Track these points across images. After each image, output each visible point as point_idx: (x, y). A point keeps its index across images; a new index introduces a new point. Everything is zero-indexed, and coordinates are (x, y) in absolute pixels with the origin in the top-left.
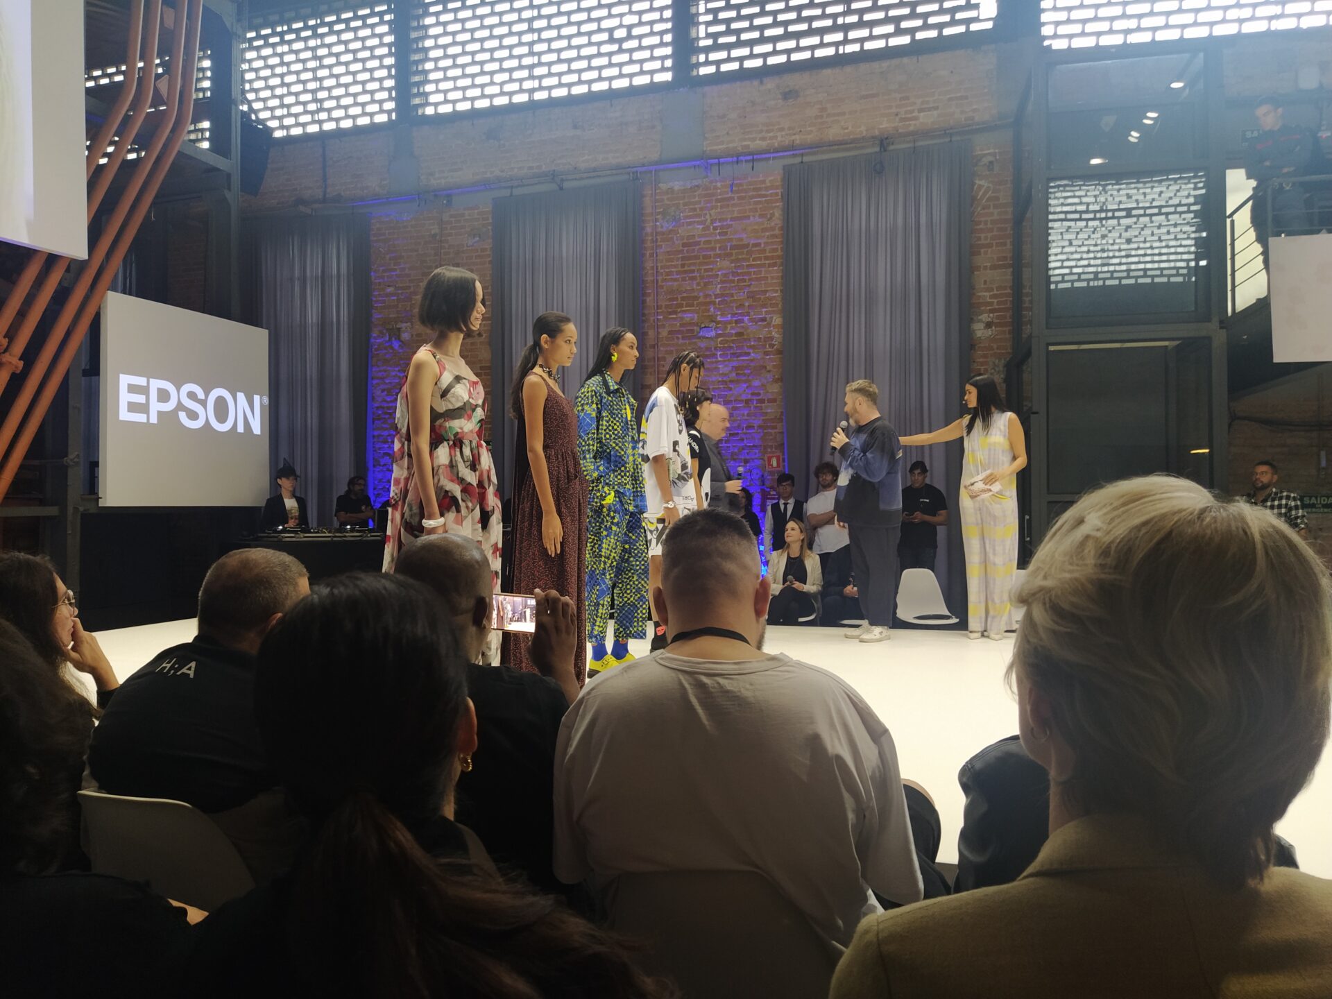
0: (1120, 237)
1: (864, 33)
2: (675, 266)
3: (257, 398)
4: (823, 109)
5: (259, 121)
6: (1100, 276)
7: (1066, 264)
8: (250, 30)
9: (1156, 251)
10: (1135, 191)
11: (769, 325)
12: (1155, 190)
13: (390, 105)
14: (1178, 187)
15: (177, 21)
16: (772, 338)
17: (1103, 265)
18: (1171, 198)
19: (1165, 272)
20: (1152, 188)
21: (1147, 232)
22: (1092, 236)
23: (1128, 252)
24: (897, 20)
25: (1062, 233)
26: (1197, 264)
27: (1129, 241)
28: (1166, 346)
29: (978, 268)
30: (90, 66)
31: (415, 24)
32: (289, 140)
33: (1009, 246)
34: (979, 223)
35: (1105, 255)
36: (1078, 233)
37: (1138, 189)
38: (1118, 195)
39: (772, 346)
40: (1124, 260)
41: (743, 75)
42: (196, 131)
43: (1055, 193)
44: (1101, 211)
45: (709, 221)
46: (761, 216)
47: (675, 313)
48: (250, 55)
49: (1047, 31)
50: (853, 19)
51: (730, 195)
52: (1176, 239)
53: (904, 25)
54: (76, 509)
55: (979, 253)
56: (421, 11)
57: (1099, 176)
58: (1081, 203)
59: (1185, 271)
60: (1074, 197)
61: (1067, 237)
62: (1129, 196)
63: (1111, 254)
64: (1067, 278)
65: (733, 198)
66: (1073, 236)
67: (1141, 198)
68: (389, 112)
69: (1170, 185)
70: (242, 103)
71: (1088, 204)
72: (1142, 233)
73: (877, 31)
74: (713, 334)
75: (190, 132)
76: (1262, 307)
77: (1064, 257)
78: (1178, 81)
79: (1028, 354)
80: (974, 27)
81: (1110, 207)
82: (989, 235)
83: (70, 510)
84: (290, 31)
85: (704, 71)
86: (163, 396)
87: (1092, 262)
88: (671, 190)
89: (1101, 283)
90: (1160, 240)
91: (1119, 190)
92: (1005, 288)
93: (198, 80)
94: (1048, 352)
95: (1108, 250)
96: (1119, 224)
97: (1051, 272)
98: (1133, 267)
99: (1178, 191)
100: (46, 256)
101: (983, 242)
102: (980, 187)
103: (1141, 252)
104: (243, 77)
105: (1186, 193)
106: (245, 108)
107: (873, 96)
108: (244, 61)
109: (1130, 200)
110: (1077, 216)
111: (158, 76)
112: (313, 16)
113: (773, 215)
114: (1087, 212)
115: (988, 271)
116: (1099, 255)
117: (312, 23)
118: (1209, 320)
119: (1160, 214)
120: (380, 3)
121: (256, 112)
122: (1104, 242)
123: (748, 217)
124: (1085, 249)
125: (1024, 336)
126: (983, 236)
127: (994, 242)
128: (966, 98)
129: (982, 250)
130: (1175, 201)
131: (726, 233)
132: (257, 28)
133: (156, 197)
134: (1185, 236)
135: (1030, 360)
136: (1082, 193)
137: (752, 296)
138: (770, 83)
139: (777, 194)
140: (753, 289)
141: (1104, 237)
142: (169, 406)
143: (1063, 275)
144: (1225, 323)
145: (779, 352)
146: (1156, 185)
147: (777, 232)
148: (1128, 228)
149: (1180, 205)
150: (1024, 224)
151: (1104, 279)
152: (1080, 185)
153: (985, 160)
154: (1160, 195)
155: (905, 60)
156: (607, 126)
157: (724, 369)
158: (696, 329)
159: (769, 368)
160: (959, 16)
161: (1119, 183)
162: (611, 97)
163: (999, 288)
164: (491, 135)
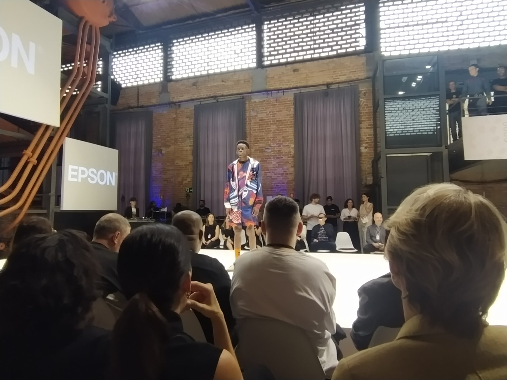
0: (410, 118)
1: (321, 50)
2: (257, 127)
3: (114, 173)
4: (307, 75)
5: (117, 81)
6: (404, 132)
7: (392, 128)
8: (115, 51)
9: (423, 123)
10: (415, 103)
11: (289, 148)
12: (422, 102)
13: (161, 76)
14: (429, 101)
15: (91, 49)
16: (291, 152)
17: (405, 128)
18: (427, 105)
19: (426, 131)
20: (421, 102)
21: (419, 117)
22: (401, 118)
23: (413, 124)
24: (331, 47)
25: (390, 117)
26: (437, 128)
27: (413, 120)
28: (427, 155)
29: (361, 128)
30: (63, 63)
31: (169, 49)
32: (127, 88)
33: (372, 121)
34: (362, 113)
35: (406, 124)
36: (395, 117)
37: (416, 102)
38: (409, 104)
39: (291, 155)
40: (412, 126)
41: (279, 64)
42: (96, 85)
43: (387, 103)
44: (404, 109)
45: (268, 113)
46: (287, 110)
47: (257, 143)
48: (114, 60)
49: (382, 49)
50: (317, 46)
51: (276, 103)
52: (429, 119)
53: (334, 48)
54: (53, 211)
55: (362, 123)
56: (171, 45)
57: (403, 98)
58: (396, 107)
59: (433, 130)
60: (394, 105)
61: (392, 118)
62: (413, 105)
63: (407, 124)
65: (276, 105)
66: (394, 118)
67: (417, 105)
68: (160, 78)
69: (427, 101)
70: (112, 75)
71: (399, 108)
72: (418, 117)
73: (325, 50)
74: (270, 151)
75: (94, 85)
77: (391, 125)
78: (429, 65)
79: (380, 158)
80: (358, 48)
81: (407, 109)
82: (365, 117)
83: (51, 211)
84: (128, 52)
85: (266, 63)
86: (83, 173)
87: (401, 127)
88: (256, 102)
89: (404, 134)
90: (424, 120)
91: (409, 103)
92: (371, 135)
93: (97, 68)
94: (386, 156)
96: (410, 114)
97: (387, 131)
98: (415, 129)
99: (430, 103)
100: (46, 126)
101: (363, 119)
102: (362, 101)
103: (418, 124)
104: (112, 67)
105: (432, 104)
106: (112, 77)
107: (324, 71)
108: (113, 62)
110: (395, 111)
111: (84, 67)
112: (136, 47)
113: (290, 110)
114: (399, 110)
115: (365, 129)
116: (403, 125)
117: (135, 49)
118: (442, 146)
119: (424, 110)
120: (158, 42)
121: (116, 79)
122: (405, 120)
123: (282, 111)
124: (398, 123)
125: (378, 151)
126: (363, 117)
127: (367, 119)
128: (355, 71)
129: (363, 122)
130: (429, 106)
131: (274, 116)
132: (117, 51)
133: (83, 106)
134: (433, 118)
135: (380, 160)
136: (397, 104)
137: (283, 137)
138: (289, 67)
139: (292, 103)
140: (283, 135)
141: (404, 118)
142: (84, 176)
143: (391, 132)
144: (447, 147)
145: (293, 157)
146: (422, 100)
147: (292, 116)
148: (413, 115)
149: (431, 107)
150: (377, 113)
152: (396, 101)
153: (363, 92)
154: (424, 104)
155: (335, 59)
156: (234, 81)
157: (274, 163)
158: (264, 149)
159: (290, 162)
160: (353, 45)
161: (409, 100)
162: (235, 72)
163: (369, 135)
164: (194, 84)
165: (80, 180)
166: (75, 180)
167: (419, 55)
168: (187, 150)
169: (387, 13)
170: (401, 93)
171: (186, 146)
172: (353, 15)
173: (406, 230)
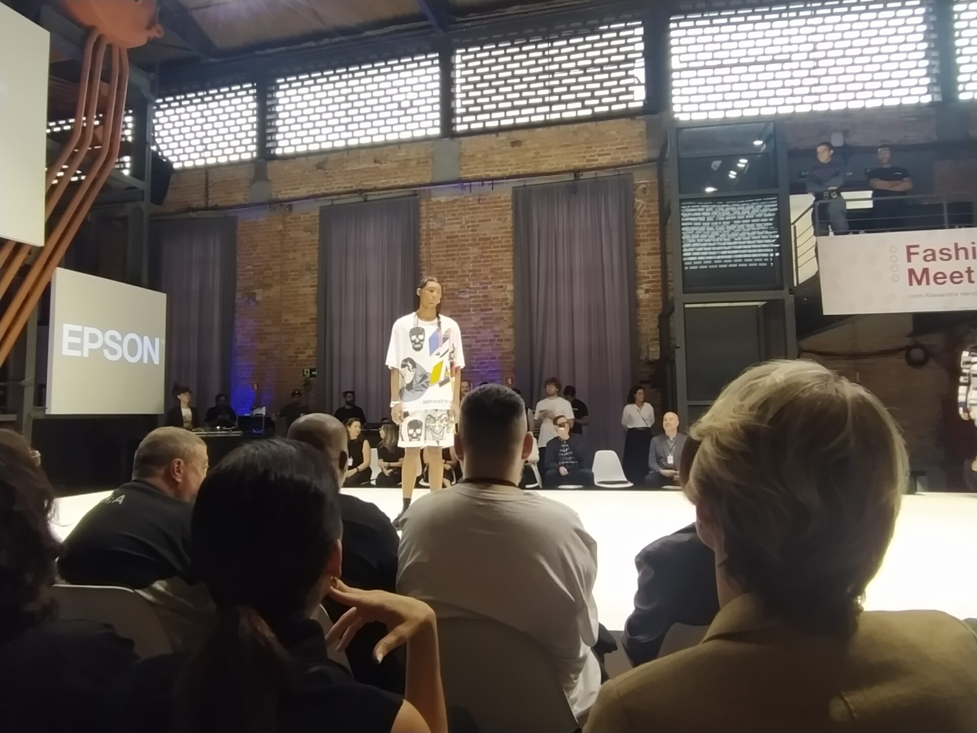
0: (727, 237)
1: (562, 107)
2: (442, 252)
3: (157, 340)
4: (537, 153)
5: (163, 156)
6: (716, 262)
7: (694, 254)
8: (160, 97)
9: (749, 247)
10: (735, 208)
11: (504, 291)
12: (747, 208)
13: (254, 147)
14: (761, 206)
15: (110, 91)
16: (507, 299)
17: (717, 255)
18: (757, 213)
19: (756, 260)
20: (745, 206)
21: (743, 234)
22: (709, 236)
23: (733, 247)
24: (582, 100)
25: (691, 235)
26: (774, 255)
27: (732, 240)
28: (757, 306)
29: (638, 255)
30: (51, 118)
31: (270, 96)
32: (184, 170)
33: (658, 241)
34: (639, 226)
35: (718, 248)
36: (700, 234)
37: (736, 207)
38: (724, 211)
39: (507, 304)
40: (730, 252)
41: (485, 131)
42: (119, 163)
43: (684, 209)
44: (715, 220)
45: (464, 223)
46: (498, 219)
48: (158, 114)
49: (676, 108)
50: (556, 98)
51: (478, 206)
52: (761, 239)
53: (587, 103)
54: (29, 416)
55: (639, 245)
56: (274, 88)
57: (714, 200)
58: (701, 216)
59: (766, 260)
60: (697, 212)
61: (694, 236)
62: (731, 212)
63: (721, 248)
64: (695, 263)
65: (480, 208)
66: (697, 236)
67: (738, 213)
68: (252, 152)
69: (756, 205)
70: (153, 145)
71: (706, 217)
72: (740, 235)
73: (570, 106)
74: (467, 296)
75: (116, 163)
76: (815, 281)
77: (692, 249)
78: (759, 139)
79: (673, 310)
80: (631, 105)
81: (720, 219)
82: (645, 234)
83: (25, 417)
84: (186, 99)
85: (460, 128)
86: (93, 338)
87: (710, 253)
88: (439, 202)
89: (716, 266)
90: (751, 240)
91: (725, 208)
92: (655, 267)
93: (124, 129)
94: (684, 308)
95: (720, 246)
96: (726, 230)
97: (685, 259)
98: (736, 256)
99: (762, 209)
100: (15, 243)
101: (641, 238)
102: (639, 203)
103: (740, 247)
104: (154, 128)
105: (765, 210)
106: (154, 148)
107: (568, 145)
108: (154, 118)
109: (732, 214)
110: (700, 224)
111: (96, 127)
112: (202, 90)
113: (506, 219)
114: (706, 221)
115: (646, 256)
116: (714, 249)
117: (200, 94)
118: (782, 289)
119: (750, 223)
120: (246, 82)
121: (162, 151)
122: (717, 240)
123: (490, 220)
124: (705, 244)
125: (670, 298)
126: (641, 234)
127: (648, 238)
128: (627, 148)
129: (641, 243)
130: (760, 215)
131: (475, 230)
132: (163, 97)
133: (92, 205)
134: (767, 237)
135: (673, 313)
136: (703, 210)
137: (493, 271)
138: (503, 136)
139: (508, 205)
140: (493, 267)
141: (716, 237)
142: (96, 346)
143: (692, 261)
144: (791, 291)
145: (512, 308)
146: (748, 204)
147: (509, 230)
148: (732, 232)
149: (763, 217)
150: (667, 227)
151: (718, 264)
152: (701, 205)
153: (641, 187)
154: (750, 211)
155: (589, 124)
156: (397, 161)
157: (475, 319)
158: (457, 293)
159: (505, 319)
160: (621, 98)
161: (724, 203)
162: (400, 143)
163: (653, 268)
164: (320, 166)
165: (86, 354)
166: (77, 353)
167: (742, 121)
168: (305, 295)
169: (683, 41)
170: (710, 190)
171: (304, 287)
172: (622, 42)
173: (730, 443)
